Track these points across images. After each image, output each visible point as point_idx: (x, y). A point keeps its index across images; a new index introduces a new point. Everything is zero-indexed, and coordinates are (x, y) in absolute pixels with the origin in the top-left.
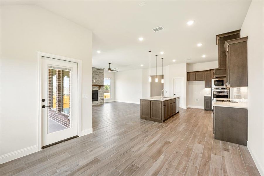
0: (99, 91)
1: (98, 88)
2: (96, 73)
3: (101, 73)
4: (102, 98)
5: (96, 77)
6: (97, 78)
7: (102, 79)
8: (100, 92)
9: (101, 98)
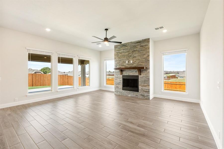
0: (139, 76)
1: (138, 73)
2: (135, 49)
3: (143, 46)
4: (146, 88)
5: (135, 55)
6: (135, 57)
7: (145, 56)
8: (142, 77)
9: (144, 88)
